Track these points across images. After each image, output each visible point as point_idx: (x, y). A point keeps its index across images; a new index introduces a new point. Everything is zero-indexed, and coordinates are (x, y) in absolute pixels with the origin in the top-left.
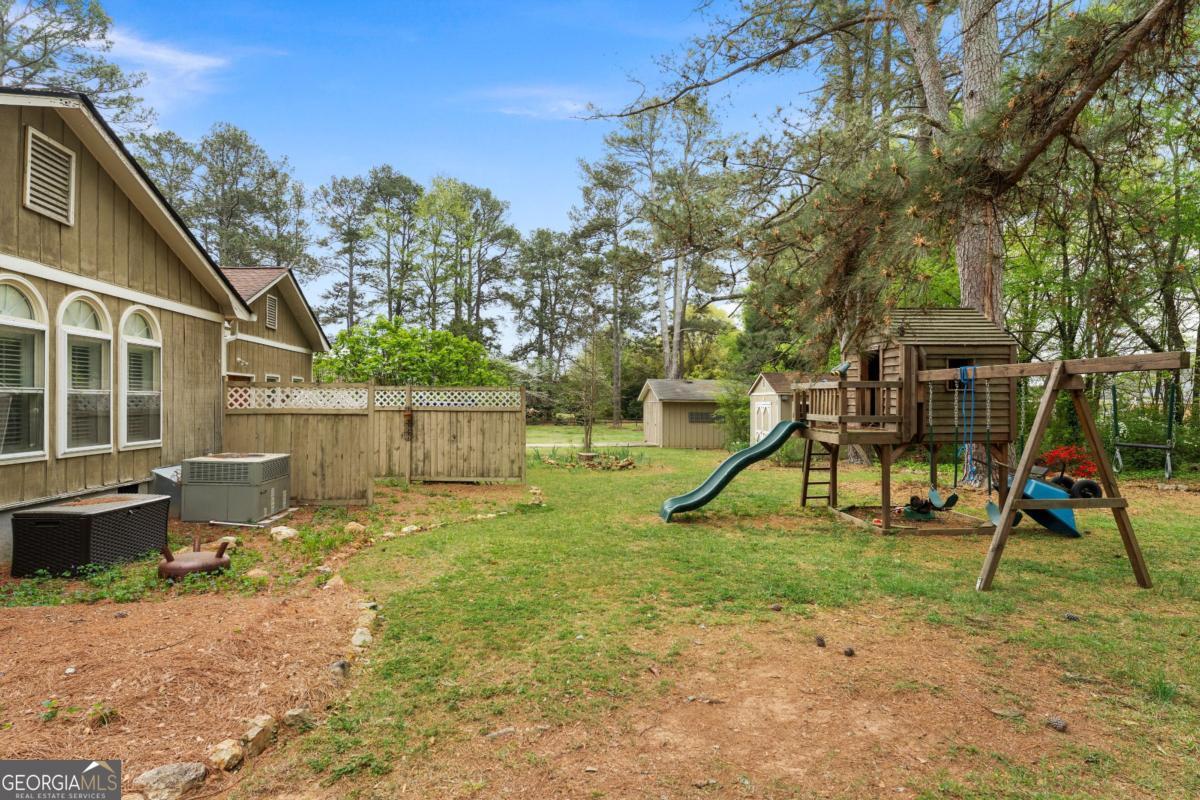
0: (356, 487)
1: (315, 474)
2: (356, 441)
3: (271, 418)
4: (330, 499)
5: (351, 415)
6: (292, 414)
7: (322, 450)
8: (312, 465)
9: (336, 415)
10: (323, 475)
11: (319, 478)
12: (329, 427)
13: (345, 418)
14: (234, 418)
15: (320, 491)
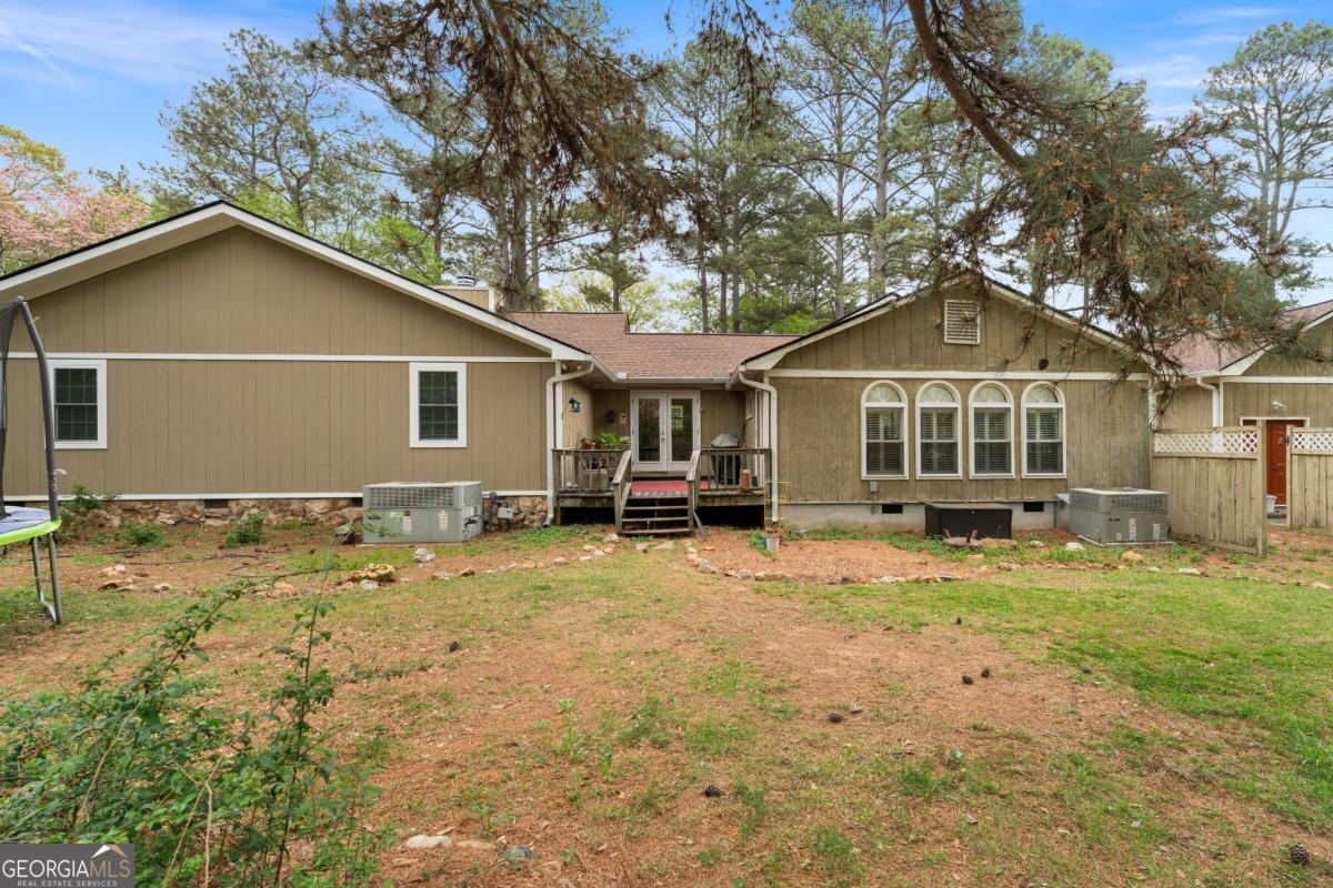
0: (1248, 534)
1: (1213, 516)
2: (1248, 485)
3: (1182, 460)
4: (1226, 542)
5: (1243, 459)
6: (1197, 458)
7: (1220, 493)
8: (1212, 508)
9: (1230, 459)
10: (1220, 518)
11: (1217, 519)
12: (1225, 470)
13: (1238, 462)
14: (1158, 460)
15: (1217, 533)
